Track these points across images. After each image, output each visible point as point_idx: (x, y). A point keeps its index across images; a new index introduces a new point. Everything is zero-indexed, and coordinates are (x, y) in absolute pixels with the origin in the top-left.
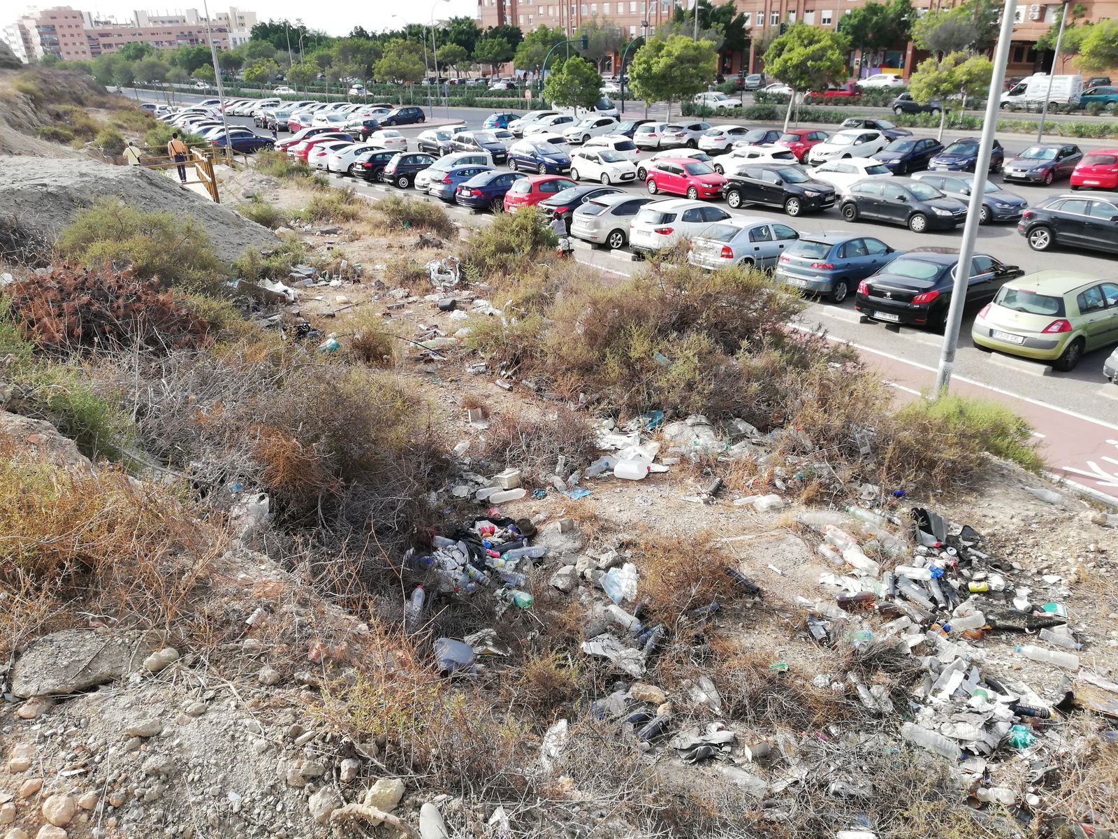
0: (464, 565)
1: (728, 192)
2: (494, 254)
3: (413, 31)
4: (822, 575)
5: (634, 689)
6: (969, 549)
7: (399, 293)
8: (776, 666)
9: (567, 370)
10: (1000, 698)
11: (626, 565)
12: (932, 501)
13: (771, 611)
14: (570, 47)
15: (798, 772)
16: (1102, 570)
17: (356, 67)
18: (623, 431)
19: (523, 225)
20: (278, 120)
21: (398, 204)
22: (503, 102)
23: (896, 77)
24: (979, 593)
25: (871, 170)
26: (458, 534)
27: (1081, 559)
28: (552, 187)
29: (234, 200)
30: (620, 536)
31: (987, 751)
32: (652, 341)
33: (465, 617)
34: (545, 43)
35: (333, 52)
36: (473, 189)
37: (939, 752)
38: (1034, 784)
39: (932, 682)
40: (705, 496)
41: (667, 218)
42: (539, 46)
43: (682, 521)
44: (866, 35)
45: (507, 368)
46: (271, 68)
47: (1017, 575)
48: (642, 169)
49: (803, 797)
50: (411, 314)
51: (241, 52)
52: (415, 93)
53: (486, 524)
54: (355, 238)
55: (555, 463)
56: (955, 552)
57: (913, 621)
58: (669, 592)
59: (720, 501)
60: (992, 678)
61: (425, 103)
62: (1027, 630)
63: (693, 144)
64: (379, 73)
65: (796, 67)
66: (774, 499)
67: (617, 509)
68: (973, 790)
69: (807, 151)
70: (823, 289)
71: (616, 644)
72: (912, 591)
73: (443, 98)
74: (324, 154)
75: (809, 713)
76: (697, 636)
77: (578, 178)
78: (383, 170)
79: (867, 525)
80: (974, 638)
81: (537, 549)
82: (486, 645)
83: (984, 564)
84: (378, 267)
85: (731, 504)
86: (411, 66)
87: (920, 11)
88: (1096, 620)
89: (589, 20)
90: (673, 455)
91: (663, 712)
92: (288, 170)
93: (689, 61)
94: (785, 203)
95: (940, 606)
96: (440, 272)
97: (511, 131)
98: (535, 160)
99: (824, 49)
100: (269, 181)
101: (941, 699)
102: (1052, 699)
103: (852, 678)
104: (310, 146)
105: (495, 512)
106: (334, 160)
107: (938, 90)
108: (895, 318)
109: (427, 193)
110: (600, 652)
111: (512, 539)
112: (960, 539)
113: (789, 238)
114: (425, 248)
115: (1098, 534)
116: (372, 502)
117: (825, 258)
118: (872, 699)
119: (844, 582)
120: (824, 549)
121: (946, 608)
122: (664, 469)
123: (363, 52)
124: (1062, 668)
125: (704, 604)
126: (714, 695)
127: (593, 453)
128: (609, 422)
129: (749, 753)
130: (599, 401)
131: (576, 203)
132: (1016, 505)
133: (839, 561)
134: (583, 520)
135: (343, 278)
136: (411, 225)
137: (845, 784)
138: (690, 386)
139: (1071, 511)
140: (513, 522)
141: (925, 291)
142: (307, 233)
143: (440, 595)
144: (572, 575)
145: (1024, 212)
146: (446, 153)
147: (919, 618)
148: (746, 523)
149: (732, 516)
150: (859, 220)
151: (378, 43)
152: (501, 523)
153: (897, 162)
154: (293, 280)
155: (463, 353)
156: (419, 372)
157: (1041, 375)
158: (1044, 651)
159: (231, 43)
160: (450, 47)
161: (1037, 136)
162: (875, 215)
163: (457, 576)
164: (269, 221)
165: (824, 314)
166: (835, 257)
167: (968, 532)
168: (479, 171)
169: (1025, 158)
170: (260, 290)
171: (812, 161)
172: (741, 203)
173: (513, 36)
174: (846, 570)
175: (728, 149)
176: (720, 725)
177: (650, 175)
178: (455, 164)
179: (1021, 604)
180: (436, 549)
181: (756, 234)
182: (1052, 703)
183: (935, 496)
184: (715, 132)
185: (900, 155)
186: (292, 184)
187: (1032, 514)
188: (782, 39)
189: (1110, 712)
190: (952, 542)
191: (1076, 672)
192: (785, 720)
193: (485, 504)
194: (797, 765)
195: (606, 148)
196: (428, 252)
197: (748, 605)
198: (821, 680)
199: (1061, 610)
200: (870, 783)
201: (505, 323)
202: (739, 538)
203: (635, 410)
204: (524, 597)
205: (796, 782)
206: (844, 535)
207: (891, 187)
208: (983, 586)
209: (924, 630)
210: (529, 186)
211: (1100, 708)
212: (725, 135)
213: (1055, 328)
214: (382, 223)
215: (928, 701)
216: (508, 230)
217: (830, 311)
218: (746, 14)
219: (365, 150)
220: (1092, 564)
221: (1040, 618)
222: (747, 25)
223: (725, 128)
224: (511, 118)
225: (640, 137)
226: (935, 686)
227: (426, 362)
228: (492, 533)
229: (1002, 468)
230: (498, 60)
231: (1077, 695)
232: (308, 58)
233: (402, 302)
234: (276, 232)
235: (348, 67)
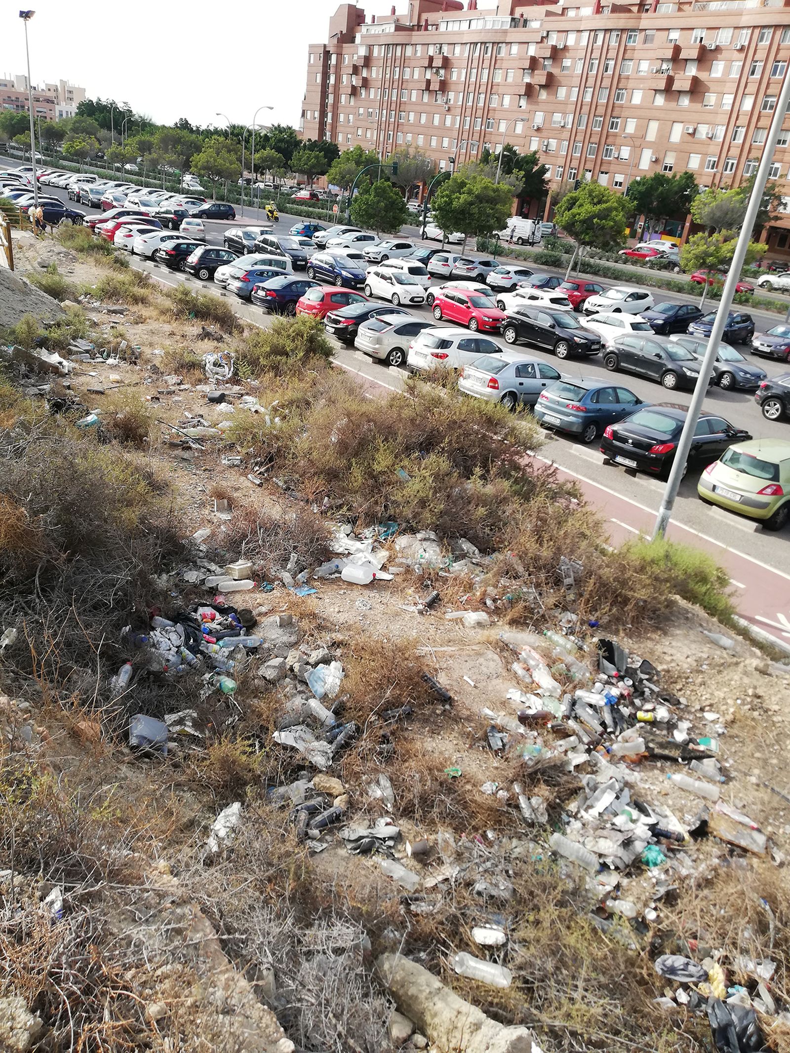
0: (178, 647)
1: (506, 327)
2: (268, 355)
3: (235, 132)
4: (511, 690)
5: (316, 779)
6: (645, 682)
7: (172, 379)
8: (451, 771)
9: (315, 474)
10: (644, 819)
11: (333, 663)
12: (622, 634)
13: (457, 720)
14: (382, 171)
15: (450, 871)
16: (756, 714)
17: (174, 157)
18: (358, 538)
19: (300, 331)
20: (91, 196)
21: (186, 294)
22: (312, 213)
23: (672, 245)
24: (645, 722)
25: (635, 326)
26: (178, 617)
27: (739, 702)
28: (344, 299)
29: (29, 267)
30: (333, 635)
31: (621, 866)
32: (396, 457)
33: (170, 696)
34: (358, 163)
35: (155, 139)
36: (268, 290)
37: (581, 864)
38: (655, 901)
39: (586, 799)
40: (421, 607)
41: (444, 344)
42: (352, 165)
43: (395, 628)
44: (652, 203)
45: (261, 464)
46: (91, 145)
47: (682, 710)
48: (431, 295)
49: (449, 893)
50: (180, 401)
51: (65, 126)
52: (229, 191)
53: (208, 611)
54: (140, 320)
55: (287, 560)
56: (631, 682)
57: (580, 741)
58: (366, 693)
59: (433, 612)
60: (641, 800)
61: (237, 202)
62: (680, 760)
63: (481, 278)
64: (196, 166)
65: (584, 222)
66: (482, 616)
67: (337, 610)
68: (603, 901)
69: (584, 301)
70: (574, 429)
71: (309, 736)
72: (586, 714)
73: (255, 199)
74: (130, 236)
75: (471, 817)
76: (384, 736)
77: (371, 295)
78: (185, 259)
79: (558, 649)
80: (633, 762)
81: (253, 640)
82: (185, 725)
83: (655, 696)
84: (156, 352)
85: (443, 616)
86: (228, 165)
87: (701, 188)
88: (743, 757)
89: (403, 148)
90: (400, 565)
91: (339, 803)
92: (90, 246)
93: (487, 202)
94: (555, 346)
95: (609, 730)
96: (215, 364)
97: (314, 240)
98: (333, 272)
99: (610, 210)
100: (67, 254)
101: (590, 816)
102: (689, 825)
103: (517, 788)
104: (118, 226)
105: (220, 599)
106: (138, 243)
107: (704, 263)
108: (633, 464)
109: (225, 288)
110: (291, 742)
111: (230, 627)
112: (638, 672)
113: (551, 378)
114: (206, 340)
115: (758, 680)
116: (92, 577)
117: (579, 401)
118: (530, 810)
119: (528, 699)
120: (517, 667)
121: (613, 733)
122: (389, 577)
123: (183, 144)
124: (704, 798)
125: (397, 707)
126: (389, 792)
127: (325, 554)
128: (347, 528)
129: (409, 849)
130: (340, 507)
131: (363, 317)
132: (693, 646)
133: (528, 680)
134: (302, 616)
135: (120, 358)
136: (196, 316)
137: (489, 885)
138: (423, 503)
139: (740, 657)
140: (235, 611)
141: (663, 442)
142: (94, 310)
143: (149, 673)
144: (281, 666)
145: (762, 383)
146: (250, 252)
147: (586, 739)
148: (452, 635)
149: (441, 627)
150: (619, 370)
151: (201, 137)
152: (223, 611)
153: (661, 322)
154: (70, 352)
155: (221, 445)
156: (175, 458)
157: (752, 531)
158: (690, 780)
159: (57, 114)
160: (268, 152)
161: (785, 317)
162: (634, 368)
163: (170, 657)
164: (57, 292)
165: (572, 451)
166: (589, 401)
167: (646, 666)
168: (277, 274)
169: (772, 335)
170: (34, 358)
171: (586, 310)
172: (516, 340)
173: (330, 152)
174: (531, 688)
175: (512, 288)
176: (389, 820)
177: (437, 302)
178: (256, 264)
179: (680, 736)
180: (153, 629)
181: (522, 370)
182: (689, 828)
183: (625, 630)
184: (503, 270)
185: (664, 316)
186: (91, 260)
187: (705, 656)
188: (574, 194)
189: (736, 842)
190: (630, 673)
191: (715, 803)
192: (447, 821)
193: (214, 591)
194: (450, 863)
195: (400, 271)
196: (208, 344)
197: (438, 712)
198: (488, 787)
199: (714, 745)
200: (511, 886)
201: (268, 421)
202: (442, 649)
203: (372, 519)
204: (229, 684)
205: (447, 880)
206: (537, 656)
207: (650, 344)
208: (649, 716)
209: (588, 751)
210: (322, 295)
211: (728, 837)
212: (512, 275)
213: (769, 491)
214: (169, 310)
215: (579, 816)
216: (286, 334)
217: (578, 449)
218: (547, 166)
219: (171, 237)
220: (749, 706)
221: (694, 750)
222: (547, 176)
223: (512, 269)
224: (317, 229)
225: (435, 265)
226: (588, 803)
227: (184, 449)
228: (213, 619)
229: (687, 612)
230: (312, 173)
231: (712, 824)
232: (129, 141)
233: (173, 388)
234: (62, 304)
235: (166, 156)
